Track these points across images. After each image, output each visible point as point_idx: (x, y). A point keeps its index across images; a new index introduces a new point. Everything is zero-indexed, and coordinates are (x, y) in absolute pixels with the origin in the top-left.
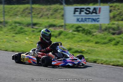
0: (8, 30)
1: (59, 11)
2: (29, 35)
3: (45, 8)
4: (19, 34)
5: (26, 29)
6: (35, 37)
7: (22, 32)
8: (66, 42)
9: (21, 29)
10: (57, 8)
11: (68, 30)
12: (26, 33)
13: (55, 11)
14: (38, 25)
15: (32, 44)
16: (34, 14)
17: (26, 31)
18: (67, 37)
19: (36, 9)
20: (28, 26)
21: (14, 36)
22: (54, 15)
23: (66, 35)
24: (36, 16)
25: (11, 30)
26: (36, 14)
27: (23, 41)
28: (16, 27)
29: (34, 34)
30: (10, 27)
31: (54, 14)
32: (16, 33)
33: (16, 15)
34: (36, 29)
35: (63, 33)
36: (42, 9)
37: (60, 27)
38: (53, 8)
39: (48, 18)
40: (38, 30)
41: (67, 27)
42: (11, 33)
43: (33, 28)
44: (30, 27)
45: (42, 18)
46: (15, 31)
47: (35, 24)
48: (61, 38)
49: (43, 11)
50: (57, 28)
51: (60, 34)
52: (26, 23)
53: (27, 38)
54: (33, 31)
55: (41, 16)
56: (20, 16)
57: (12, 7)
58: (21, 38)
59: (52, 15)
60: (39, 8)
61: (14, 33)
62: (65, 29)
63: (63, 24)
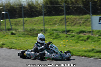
0: (47, 36)
1: (89, 20)
2: (64, 40)
3: (78, 18)
4: (55, 39)
5: (61, 35)
6: (68, 41)
7: (58, 38)
8: (92, 44)
9: (58, 35)
10: (88, 18)
11: (95, 35)
12: (61, 38)
13: (86, 20)
14: (71, 32)
15: (65, 47)
16: (69, 23)
17: (61, 37)
18: (94, 40)
19: (71, 19)
20: (63, 33)
21: (52, 41)
22: (85, 24)
23: (93, 39)
24: (70, 24)
25: (50, 36)
26: (71, 23)
27: (58, 45)
28: (53, 33)
29: (67, 39)
30: (49, 34)
31: (85, 22)
32: (54, 39)
33: (55, 24)
34: (69, 35)
35: (90, 38)
36: (76, 19)
37: (89, 33)
38: (84, 18)
39: (80, 26)
40: (70, 36)
41: (93, 33)
42: (49, 38)
43: (67, 34)
44: (65, 33)
45: (75, 26)
46: (52, 37)
47: (68, 31)
48: (89, 42)
49: (76, 20)
50: (86, 33)
51: (88, 38)
52: (62, 30)
53: (62, 42)
54: (67, 36)
55: (75, 25)
56: (58, 25)
57: (52, 18)
58: (56, 42)
59: (83, 23)
60: (73, 18)
61: (52, 39)
62: (92, 34)
63: (91, 30)
